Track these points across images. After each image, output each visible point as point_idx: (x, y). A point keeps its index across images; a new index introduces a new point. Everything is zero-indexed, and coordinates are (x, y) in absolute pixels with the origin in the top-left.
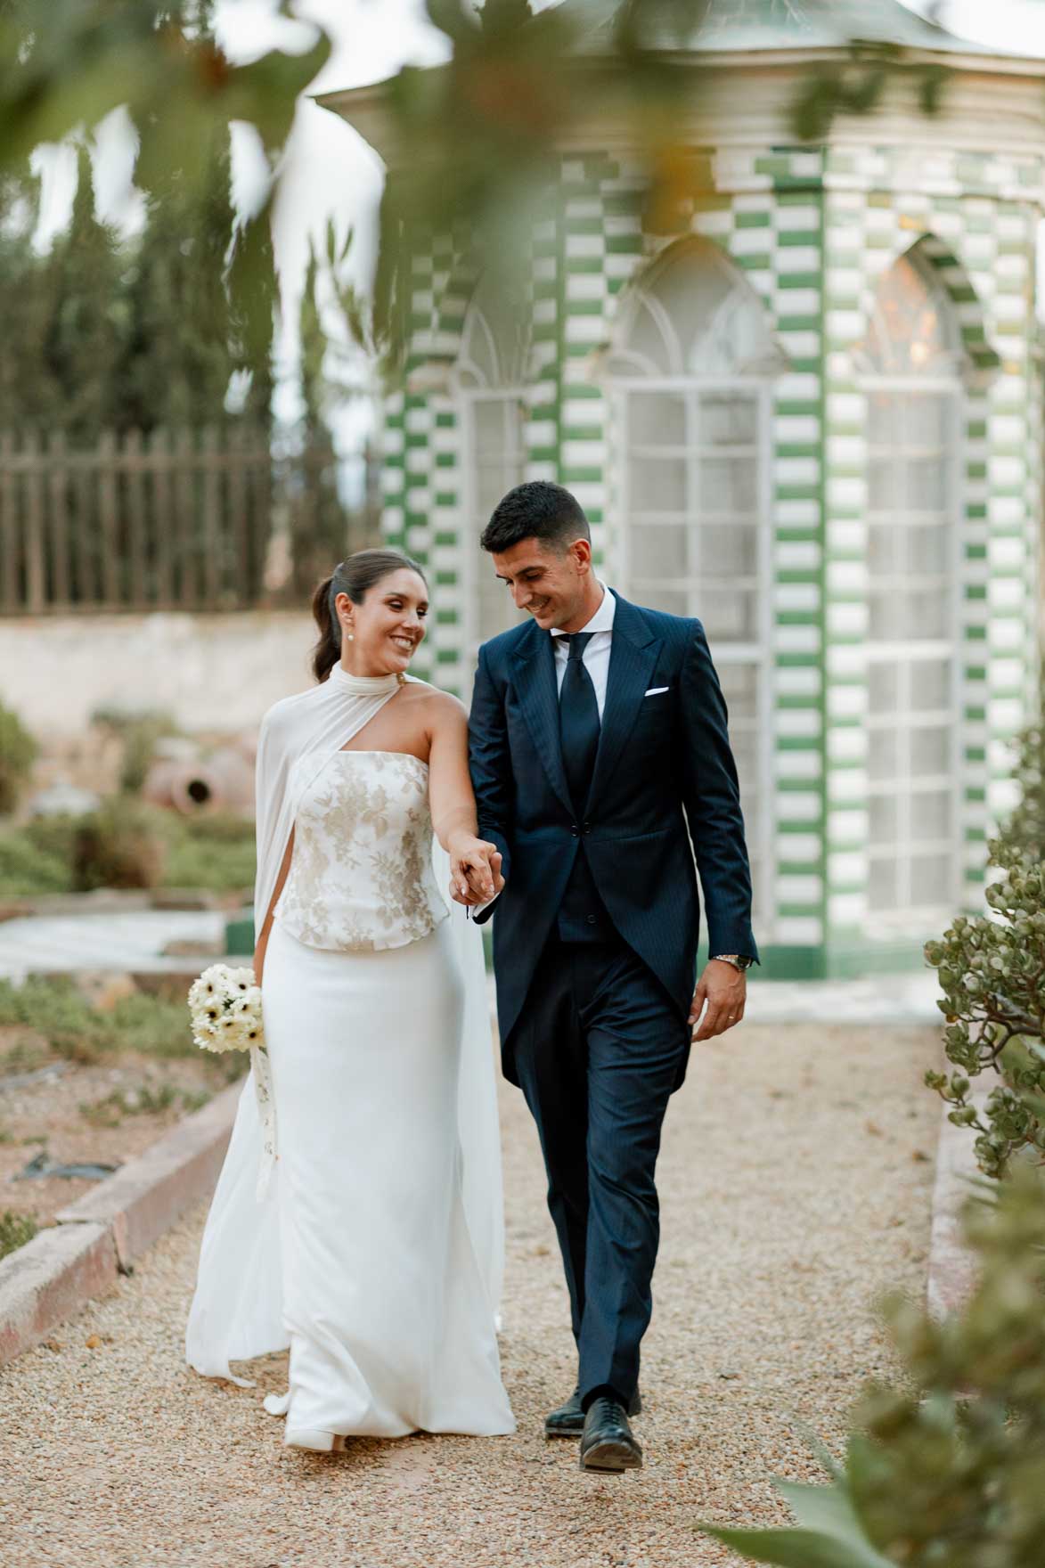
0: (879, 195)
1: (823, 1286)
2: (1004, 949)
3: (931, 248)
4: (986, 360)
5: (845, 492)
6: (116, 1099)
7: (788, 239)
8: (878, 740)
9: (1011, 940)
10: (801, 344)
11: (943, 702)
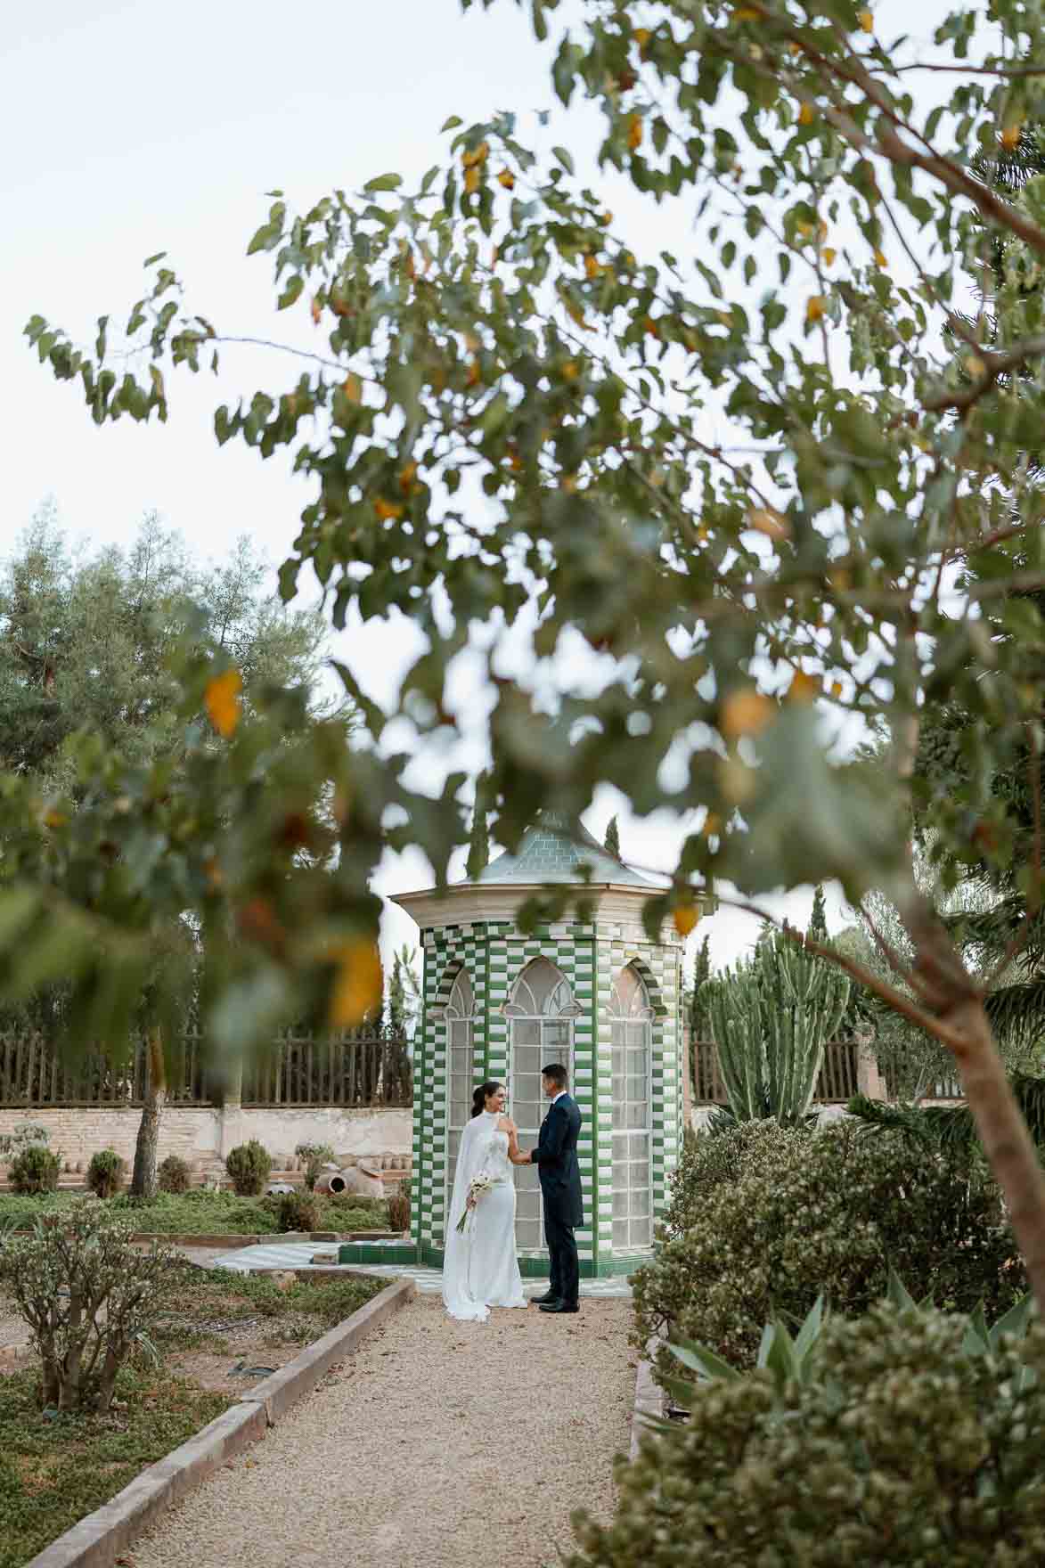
0: (617, 942)
1: (586, 1434)
2: (660, 1281)
3: (639, 965)
4: (662, 1011)
5: (604, 1065)
6: (280, 1334)
7: (579, 960)
8: (617, 1170)
9: (664, 1277)
10: (587, 1003)
11: (645, 1154)
